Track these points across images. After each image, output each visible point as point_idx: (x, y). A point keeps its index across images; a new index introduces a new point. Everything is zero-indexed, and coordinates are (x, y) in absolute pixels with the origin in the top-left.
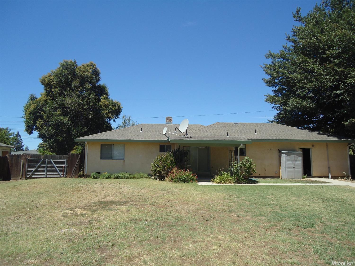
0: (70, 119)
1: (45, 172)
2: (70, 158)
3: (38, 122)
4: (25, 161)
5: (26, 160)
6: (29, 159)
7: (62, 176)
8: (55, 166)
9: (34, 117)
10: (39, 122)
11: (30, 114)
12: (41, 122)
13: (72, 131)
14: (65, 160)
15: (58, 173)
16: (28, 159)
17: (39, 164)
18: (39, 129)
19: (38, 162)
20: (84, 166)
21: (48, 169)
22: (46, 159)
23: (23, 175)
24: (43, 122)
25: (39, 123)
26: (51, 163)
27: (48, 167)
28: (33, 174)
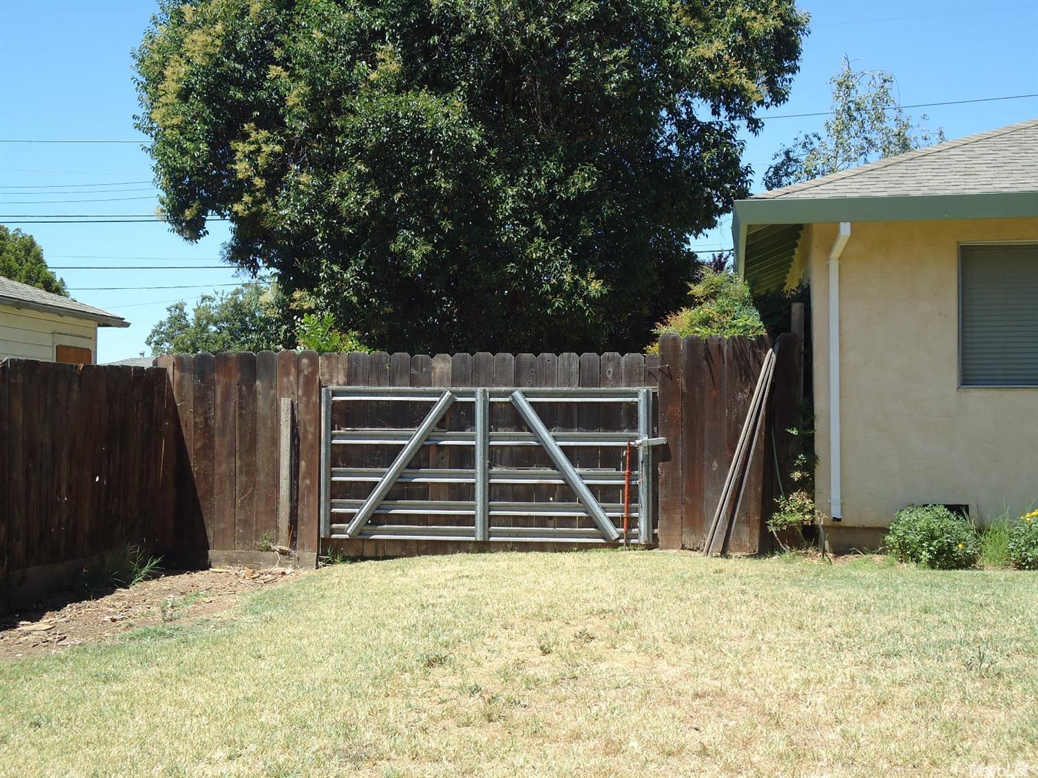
0: (477, 112)
1: (472, 497)
2: (681, 381)
3: (241, 148)
4: (307, 406)
5: (315, 398)
6: (335, 393)
7: (614, 533)
8: (554, 448)
9: (216, 113)
10: (252, 148)
11: (184, 95)
12: (266, 149)
13: (495, 195)
14: (635, 395)
15: (587, 509)
16: (330, 387)
17: (419, 433)
18: (251, 193)
19: (407, 415)
20: (807, 444)
21: (495, 470)
22: (479, 390)
23: (301, 528)
24: (278, 148)
25: (251, 156)
26: (517, 421)
27: (495, 457)
28: (376, 518)
